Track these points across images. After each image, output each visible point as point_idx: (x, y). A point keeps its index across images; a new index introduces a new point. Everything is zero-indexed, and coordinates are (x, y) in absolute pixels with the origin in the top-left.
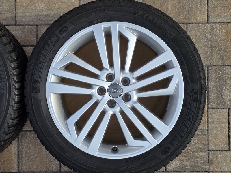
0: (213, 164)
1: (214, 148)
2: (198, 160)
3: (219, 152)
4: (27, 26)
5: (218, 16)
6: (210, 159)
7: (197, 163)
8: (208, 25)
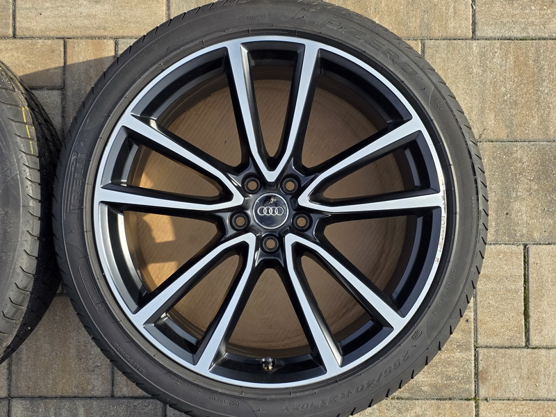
0: (486, 379)
1: (490, 341)
2: (451, 371)
3: (503, 350)
4: (40, 41)
5: (497, 23)
6: (480, 369)
7: (449, 378)
8: (475, 43)
